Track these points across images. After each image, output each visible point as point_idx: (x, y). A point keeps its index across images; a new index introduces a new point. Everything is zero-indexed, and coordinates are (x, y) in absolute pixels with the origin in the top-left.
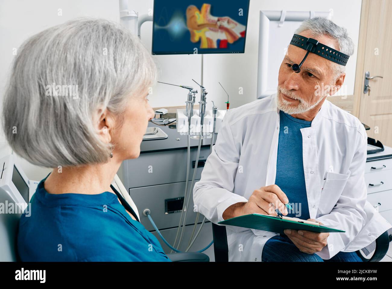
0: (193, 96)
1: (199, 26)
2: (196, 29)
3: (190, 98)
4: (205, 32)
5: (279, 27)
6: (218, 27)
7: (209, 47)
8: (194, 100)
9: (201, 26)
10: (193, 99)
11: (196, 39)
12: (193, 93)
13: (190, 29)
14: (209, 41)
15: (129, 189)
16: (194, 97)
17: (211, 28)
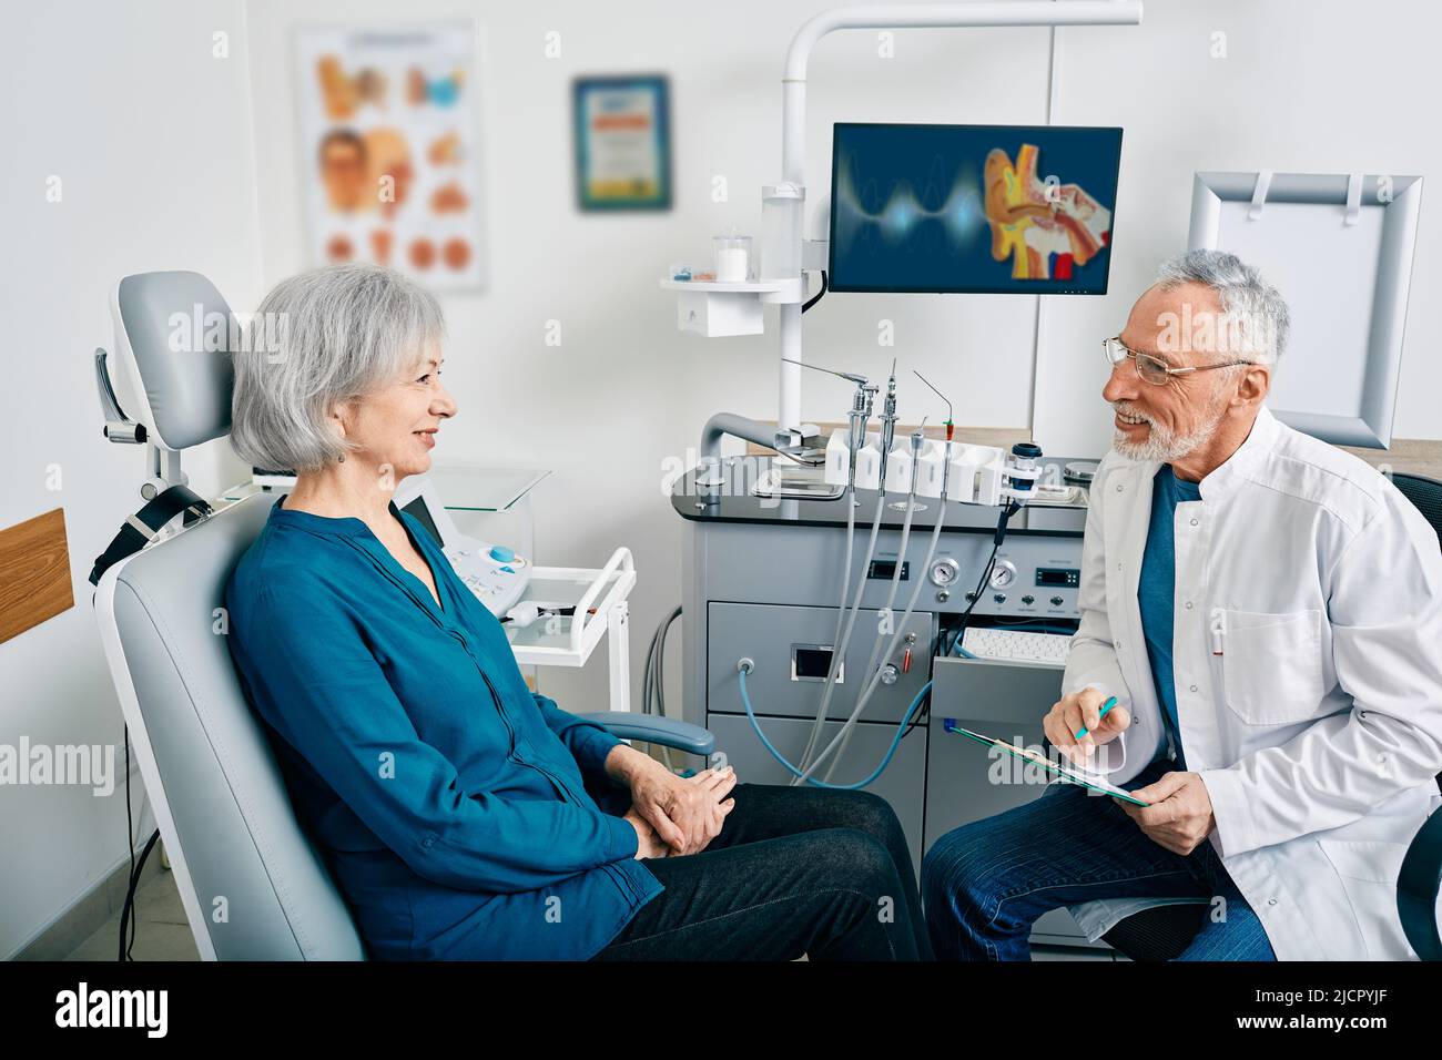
0: (867, 399)
1: (1011, 211)
2: (1005, 221)
3: (860, 402)
4: (1024, 229)
5: (1249, 219)
6: (1052, 215)
7: (1032, 276)
8: (869, 409)
9: (1016, 212)
10: (866, 406)
11: (1005, 251)
12: (866, 393)
13: (991, 220)
14: (1032, 254)
15: (708, 602)
16: (870, 403)
17: (1038, 218)
